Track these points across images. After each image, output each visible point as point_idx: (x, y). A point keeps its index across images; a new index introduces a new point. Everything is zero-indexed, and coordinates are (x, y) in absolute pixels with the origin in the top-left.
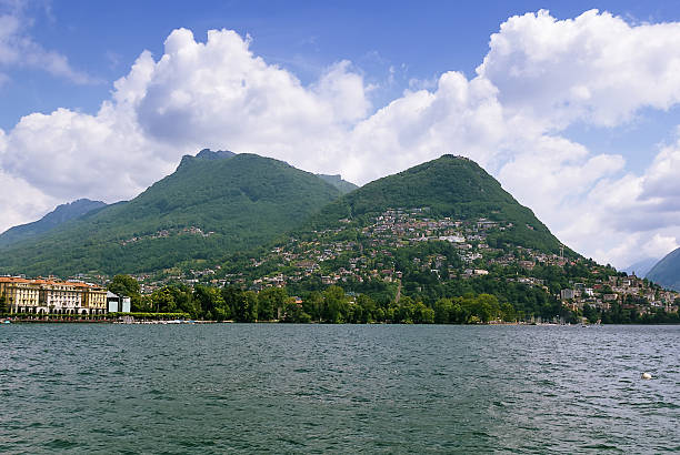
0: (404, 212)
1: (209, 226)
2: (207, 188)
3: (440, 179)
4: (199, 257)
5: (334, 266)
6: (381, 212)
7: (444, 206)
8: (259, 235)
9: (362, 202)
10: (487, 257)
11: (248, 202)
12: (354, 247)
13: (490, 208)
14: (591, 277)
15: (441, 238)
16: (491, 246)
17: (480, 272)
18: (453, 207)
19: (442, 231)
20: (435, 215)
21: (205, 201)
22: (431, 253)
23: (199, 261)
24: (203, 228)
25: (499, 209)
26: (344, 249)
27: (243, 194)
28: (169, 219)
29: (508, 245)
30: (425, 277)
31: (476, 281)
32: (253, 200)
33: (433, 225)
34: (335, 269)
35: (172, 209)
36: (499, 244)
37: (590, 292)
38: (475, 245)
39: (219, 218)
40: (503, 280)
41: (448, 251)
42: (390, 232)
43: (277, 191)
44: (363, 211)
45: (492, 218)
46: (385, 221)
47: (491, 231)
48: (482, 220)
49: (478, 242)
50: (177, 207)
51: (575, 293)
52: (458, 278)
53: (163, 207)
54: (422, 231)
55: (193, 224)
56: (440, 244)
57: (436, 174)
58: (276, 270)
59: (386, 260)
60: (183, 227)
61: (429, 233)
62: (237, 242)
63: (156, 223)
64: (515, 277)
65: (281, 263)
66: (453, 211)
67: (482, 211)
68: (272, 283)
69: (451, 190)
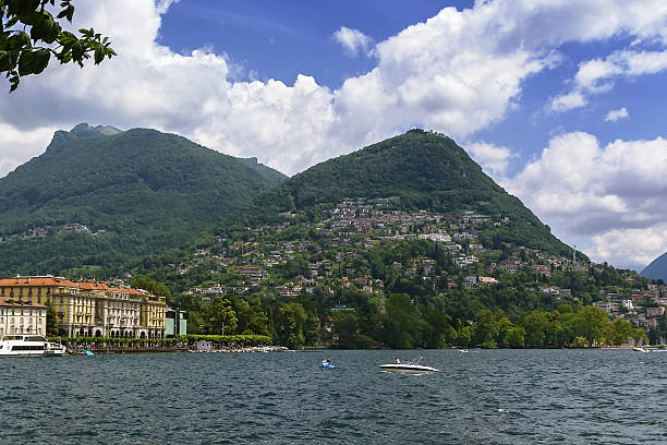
0: (366, 203)
1: (97, 222)
2: (92, 173)
3: (409, 160)
4: (91, 262)
5: (289, 272)
6: (336, 202)
7: (418, 196)
8: (165, 234)
9: (309, 191)
10: (487, 262)
11: (148, 191)
12: (310, 248)
13: (477, 199)
14: (626, 285)
15: (421, 236)
16: (485, 246)
17: (485, 279)
18: (429, 196)
19: (421, 227)
20: (407, 207)
21: (91, 190)
22: (414, 255)
23: (92, 268)
24: (90, 225)
25: (489, 199)
26: (296, 250)
27: (142, 180)
28: (42, 213)
29: (509, 245)
30: (417, 286)
31: (484, 290)
32: (155, 189)
33: (407, 220)
34: (290, 277)
35: (46, 200)
36: (496, 243)
37: (629, 305)
38: (465, 244)
39: (111, 211)
40: (521, 289)
41: (435, 252)
42: (352, 228)
43: (185, 177)
44: (311, 202)
45: (481, 210)
46: (344, 215)
47: (484, 227)
48: (469, 214)
49: (468, 242)
50: (53, 198)
51: (611, 306)
52: (459, 288)
53: (32, 198)
54: (395, 228)
55: (76, 219)
56: (422, 243)
57: (405, 154)
58: (210, 278)
59: (357, 264)
60: (63, 223)
61: (404, 230)
62: (138, 244)
63: (27, 218)
64: (535, 286)
65: (215, 269)
66: (430, 202)
67: (468, 202)
68: (208, 295)
69: (425, 175)
